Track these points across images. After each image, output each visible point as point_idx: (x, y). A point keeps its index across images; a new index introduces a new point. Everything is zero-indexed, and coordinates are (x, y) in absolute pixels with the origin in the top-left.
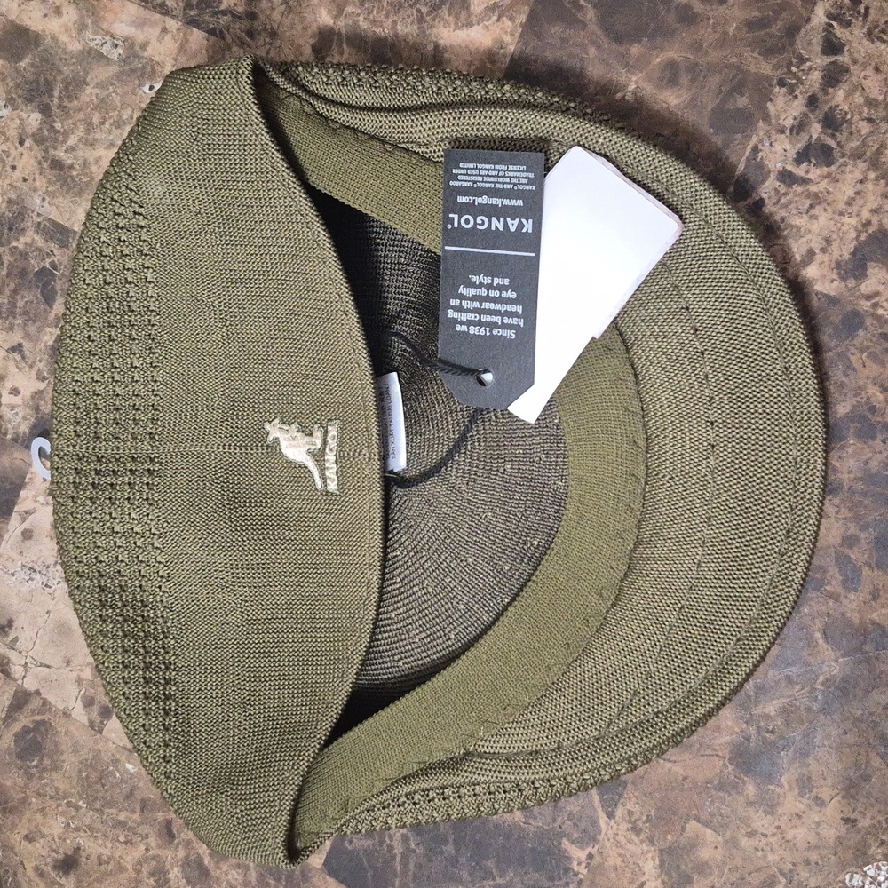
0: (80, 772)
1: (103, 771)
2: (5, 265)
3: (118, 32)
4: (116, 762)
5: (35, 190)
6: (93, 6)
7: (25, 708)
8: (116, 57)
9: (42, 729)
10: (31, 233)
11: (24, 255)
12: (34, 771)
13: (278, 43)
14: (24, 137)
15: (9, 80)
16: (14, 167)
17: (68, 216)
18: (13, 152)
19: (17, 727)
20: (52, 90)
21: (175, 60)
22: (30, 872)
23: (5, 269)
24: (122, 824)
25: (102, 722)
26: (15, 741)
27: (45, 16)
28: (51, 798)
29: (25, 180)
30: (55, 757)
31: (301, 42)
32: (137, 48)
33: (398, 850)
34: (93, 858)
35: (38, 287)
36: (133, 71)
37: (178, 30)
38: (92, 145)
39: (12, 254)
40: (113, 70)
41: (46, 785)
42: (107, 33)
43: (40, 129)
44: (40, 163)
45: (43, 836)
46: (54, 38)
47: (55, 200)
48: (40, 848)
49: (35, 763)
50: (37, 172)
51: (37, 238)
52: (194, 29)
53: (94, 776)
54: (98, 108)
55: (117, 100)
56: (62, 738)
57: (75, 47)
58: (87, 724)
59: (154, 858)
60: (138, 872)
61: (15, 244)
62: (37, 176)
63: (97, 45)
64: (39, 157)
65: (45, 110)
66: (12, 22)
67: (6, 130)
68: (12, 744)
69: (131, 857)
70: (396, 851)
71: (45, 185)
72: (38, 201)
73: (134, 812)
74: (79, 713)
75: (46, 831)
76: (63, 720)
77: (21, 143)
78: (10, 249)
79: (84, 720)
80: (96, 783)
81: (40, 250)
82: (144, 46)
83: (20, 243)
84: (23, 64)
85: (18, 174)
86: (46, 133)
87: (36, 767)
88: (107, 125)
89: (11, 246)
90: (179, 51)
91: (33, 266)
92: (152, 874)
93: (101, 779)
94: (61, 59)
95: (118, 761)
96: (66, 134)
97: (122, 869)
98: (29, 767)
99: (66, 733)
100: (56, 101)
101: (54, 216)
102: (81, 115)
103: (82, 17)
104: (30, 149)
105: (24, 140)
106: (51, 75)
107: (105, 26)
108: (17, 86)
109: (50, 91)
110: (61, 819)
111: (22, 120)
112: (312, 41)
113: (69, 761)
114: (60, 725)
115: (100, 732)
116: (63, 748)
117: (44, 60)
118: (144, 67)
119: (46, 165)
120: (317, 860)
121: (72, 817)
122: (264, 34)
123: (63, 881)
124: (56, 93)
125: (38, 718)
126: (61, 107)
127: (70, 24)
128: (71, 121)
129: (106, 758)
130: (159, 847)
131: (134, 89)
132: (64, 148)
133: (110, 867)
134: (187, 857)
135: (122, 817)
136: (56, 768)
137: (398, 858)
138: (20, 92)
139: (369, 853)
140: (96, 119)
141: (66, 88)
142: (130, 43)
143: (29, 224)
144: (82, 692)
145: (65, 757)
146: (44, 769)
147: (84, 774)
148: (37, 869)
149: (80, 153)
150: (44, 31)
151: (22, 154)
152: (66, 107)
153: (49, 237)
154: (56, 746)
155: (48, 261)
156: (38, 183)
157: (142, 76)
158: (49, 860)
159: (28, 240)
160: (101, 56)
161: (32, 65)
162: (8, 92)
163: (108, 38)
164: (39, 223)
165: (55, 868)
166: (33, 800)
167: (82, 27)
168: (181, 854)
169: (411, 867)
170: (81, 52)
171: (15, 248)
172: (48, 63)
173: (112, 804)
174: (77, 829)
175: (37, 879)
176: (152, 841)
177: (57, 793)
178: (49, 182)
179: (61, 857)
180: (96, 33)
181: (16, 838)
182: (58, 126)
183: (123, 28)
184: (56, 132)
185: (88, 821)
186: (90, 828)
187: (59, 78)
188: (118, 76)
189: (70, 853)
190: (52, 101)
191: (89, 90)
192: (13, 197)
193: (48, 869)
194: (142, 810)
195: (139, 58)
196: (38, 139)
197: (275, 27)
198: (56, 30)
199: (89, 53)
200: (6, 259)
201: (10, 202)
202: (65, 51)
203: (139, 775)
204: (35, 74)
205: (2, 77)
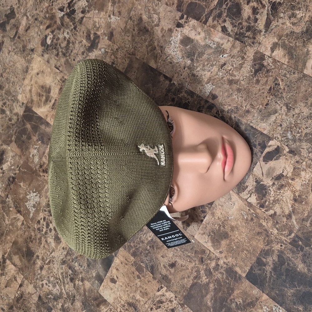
3: (215, 40)
5: (186, 82)
6: (209, 33)
8: (214, 47)
11: (181, 99)
13: (260, 46)
15: (183, 51)
16: (181, 75)
17: (194, 89)
18: (182, 71)
21: (230, 49)
22: (162, 266)
24: (189, 256)
25: (187, 228)
27: (195, 35)
29: (184, 79)
31: (268, 46)
32: (220, 45)
33: (268, 275)
34: (180, 264)
36: (218, 51)
37: (232, 41)
38: (204, 70)
40: (213, 50)
43: (190, 65)
44: (189, 74)
45: (167, 257)
46: (197, 41)
47: (192, 85)
48: (166, 260)
50: (188, 77)
51: (185, 94)
52: (237, 41)
54: (207, 60)
55: (213, 59)
57: (203, 43)
58: (182, 228)
59: (197, 267)
60: (192, 270)
63: (209, 43)
65: (192, 60)
66: (186, 36)
67: (181, 65)
69: (191, 266)
70: (267, 275)
72: (187, 84)
73: (193, 253)
75: (167, 255)
77: (184, 68)
78: (177, 97)
81: (185, 98)
82: (222, 45)
84: (188, 47)
85: (182, 77)
88: (209, 65)
90: (232, 47)
91: (183, 102)
92: (196, 272)
94: (198, 47)
95: (190, 239)
96: (197, 67)
97: (187, 269)
100: (195, 58)
101: (191, 89)
102: (202, 62)
103: (206, 36)
104: (187, 70)
106: (195, 51)
107: (212, 39)
108: (185, 53)
109: (194, 56)
110: (172, 253)
111: (185, 62)
112: (271, 46)
115: (186, 230)
118: (221, 50)
120: (244, 275)
121: (175, 253)
122: (257, 43)
123: (171, 270)
124: (196, 56)
126: (197, 60)
127: (202, 37)
128: (199, 64)
130: (199, 264)
131: (218, 56)
132: (196, 71)
133: (184, 268)
134: (206, 268)
135: (189, 254)
137: (268, 277)
138: (186, 55)
139: (260, 275)
140: (206, 63)
141: (199, 55)
142: (218, 44)
143: (183, 90)
148: (164, 265)
149: (200, 72)
150: (195, 39)
151: (184, 72)
153: (188, 95)
155: (187, 101)
156: (187, 80)
157: (221, 52)
158: (167, 263)
159: (183, 95)
160: (210, 46)
161: (190, 48)
162: (182, 55)
163: (212, 42)
164: (186, 91)
165: (169, 266)
167: (205, 38)
168: (205, 267)
169: (272, 280)
170: (204, 45)
171: (179, 97)
172: (195, 47)
173: (187, 250)
174: (176, 256)
175: (164, 268)
176: (197, 262)
178: (191, 80)
179: (171, 263)
180: (209, 40)
181: (159, 256)
182: (195, 65)
183: (217, 39)
184: (194, 66)
185: (180, 254)
186: (180, 256)
187: (197, 52)
188: (214, 52)
189: (174, 262)
191: (205, 55)
193: (167, 266)
194: (195, 253)
195: (220, 48)
196: (189, 68)
197: (260, 41)
198: (198, 39)
199: (206, 45)
200: (176, 99)
201: (179, 84)
202: (200, 45)
203: (195, 244)
204: (190, 50)
205: (181, 51)
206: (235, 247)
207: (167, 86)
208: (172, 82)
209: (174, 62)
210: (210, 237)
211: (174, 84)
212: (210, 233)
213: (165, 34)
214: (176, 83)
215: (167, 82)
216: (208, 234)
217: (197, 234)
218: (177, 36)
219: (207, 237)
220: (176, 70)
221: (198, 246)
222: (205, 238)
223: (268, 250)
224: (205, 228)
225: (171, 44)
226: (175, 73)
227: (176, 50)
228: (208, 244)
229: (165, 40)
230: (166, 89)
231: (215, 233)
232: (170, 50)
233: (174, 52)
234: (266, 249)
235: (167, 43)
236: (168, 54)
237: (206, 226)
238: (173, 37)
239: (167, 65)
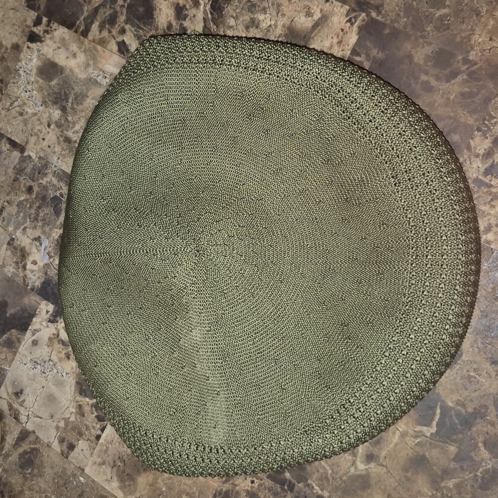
0: (54, 479)
1: (67, 480)
2: (35, 192)
3: (107, 70)
4: (74, 475)
5: (54, 153)
6: (94, 54)
7: (26, 439)
8: (105, 84)
9: (35, 453)
10: (51, 176)
11: (45, 188)
12: (28, 476)
14: (50, 123)
15: (44, 91)
16: (44, 139)
17: (71, 168)
18: (44, 130)
19: (21, 450)
20: (68, 99)
23: (35, 195)
25: (68, 452)
26: (19, 458)
27: (67, 58)
28: (37, 492)
29: (49, 147)
30: (41, 469)
35: (52, 206)
39: (39, 187)
40: (103, 90)
41: (34, 484)
42: (101, 70)
43: (59, 119)
44: (58, 138)
46: (71, 70)
47: (65, 160)
49: (29, 471)
50: (57, 143)
51: (53, 179)
53: (61, 482)
56: (45, 458)
57: (82, 76)
58: (60, 452)
61: (41, 181)
62: (56, 145)
63: (95, 76)
64: (58, 135)
65: (64, 109)
66: (49, 59)
67: (41, 118)
68: (17, 459)
71: (60, 150)
72: (56, 159)
74: (56, 445)
76: (46, 449)
77: (49, 126)
78: (38, 184)
79: (58, 450)
80: (63, 486)
81: (54, 185)
83: (44, 181)
84: (53, 83)
85: (45, 143)
86: (63, 122)
87: (29, 473)
89: (39, 182)
91: (50, 194)
93: (65, 484)
94: (74, 82)
95: (75, 475)
96: (74, 123)
98: (25, 473)
99: (48, 456)
100: (70, 105)
101: (64, 168)
102: (83, 114)
103: (87, 60)
104: (54, 130)
105: (51, 125)
106: (68, 90)
107: (100, 66)
108: (49, 94)
109: (67, 100)
111: (50, 114)
113: (48, 472)
114: (44, 452)
115: (67, 458)
116: (46, 464)
117: (65, 82)
119: (61, 139)
124: (70, 101)
125: (32, 446)
126: (73, 108)
127: (81, 63)
128: (77, 117)
129: (69, 473)
132: (72, 131)
136: (41, 476)
138: (51, 99)
141: (76, 99)
142: (113, 77)
143: (50, 171)
144: (58, 434)
145: (46, 469)
146: (34, 475)
147: (56, 481)
150: (66, 66)
151: (49, 132)
152: (75, 109)
153: (60, 179)
154: (41, 463)
155: (58, 192)
156: (56, 149)
159: (49, 180)
160: (96, 83)
161: (58, 84)
162: (44, 98)
163: (101, 73)
164: (55, 171)
166: (27, 492)
167: (87, 65)
170: (86, 79)
171: (41, 183)
172: (67, 84)
177: (40, 489)
178: (63, 149)
180: (94, 69)
182: (70, 118)
183: (110, 68)
184: (68, 122)
187: (72, 92)
190: (67, 105)
191: (88, 100)
192: (42, 155)
196: (59, 125)
198: (73, 66)
199: (90, 80)
200: (36, 189)
201: (40, 158)
202: (77, 78)
203: (86, 484)
204: (59, 89)
205: (41, 89)
206: (164, 489)
207: (17, 161)
208: (26, 154)
209: (27, 113)
210: (115, 469)
211: (30, 157)
212: (114, 462)
213: (6, 55)
214: (33, 155)
215: (16, 154)
216: (112, 464)
217: (90, 463)
218: (31, 60)
219: (109, 470)
220: (32, 130)
221: (93, 488)
222: (105, 473)
223: (227, 492)
224: (106, 451)
225: (20, 75)
226: (32, 135)
227: (29, 87)
228: (113, 484)
229: (8, 67)
230: (15, 167)
231: (124, 461)
232: (18, 87)
233: (26, 92)
234: (224, 489)
235: (11, 73)
236: (15, 95)
237: (107, 448)
238: (23, 62)
239: (15, 118)
